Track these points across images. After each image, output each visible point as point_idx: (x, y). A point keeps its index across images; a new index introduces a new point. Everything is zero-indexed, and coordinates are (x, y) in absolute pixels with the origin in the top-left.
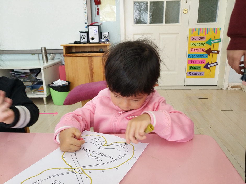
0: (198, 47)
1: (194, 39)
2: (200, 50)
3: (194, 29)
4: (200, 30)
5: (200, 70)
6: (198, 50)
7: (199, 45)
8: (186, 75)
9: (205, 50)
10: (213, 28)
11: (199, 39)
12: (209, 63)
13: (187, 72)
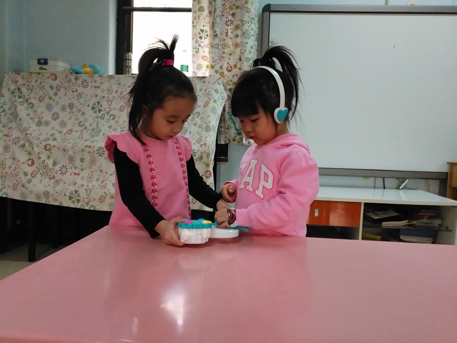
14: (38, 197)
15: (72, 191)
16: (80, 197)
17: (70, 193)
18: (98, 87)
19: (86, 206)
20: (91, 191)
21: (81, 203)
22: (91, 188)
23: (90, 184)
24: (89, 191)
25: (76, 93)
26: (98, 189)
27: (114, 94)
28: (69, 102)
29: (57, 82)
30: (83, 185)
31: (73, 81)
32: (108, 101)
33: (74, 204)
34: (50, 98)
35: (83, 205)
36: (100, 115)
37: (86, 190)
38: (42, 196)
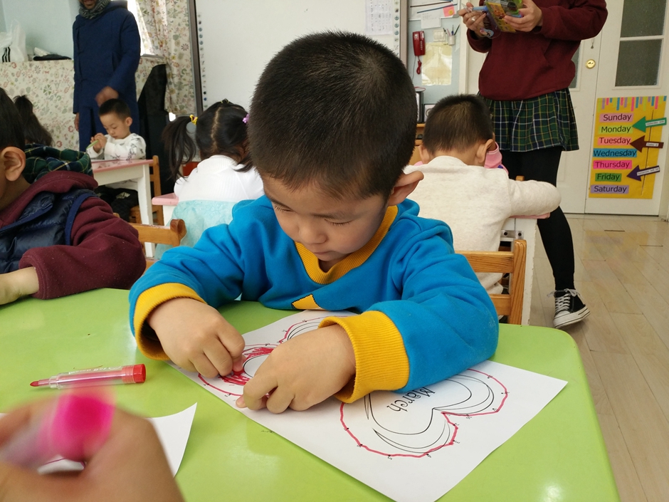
0: (615, 135)
1: (607, 118)
2: (619, 141)
3: (608, 99)
4: (621, 101)
5: (620, 181)
6: (616, 141)
7: (617, 130)
8: (588, 191)
9: (631, 141)
10: (649, 98)
11: (617, 118)
12: (641, 168)
13: (591, 186)
18: (48, 72)
25: (32, 79)
27: (60, 78)
28: (26, 87)
29: (17, 70)
31: (29, 67)
32: (56, 85)
34: (12, 84)
36: (49, 96)
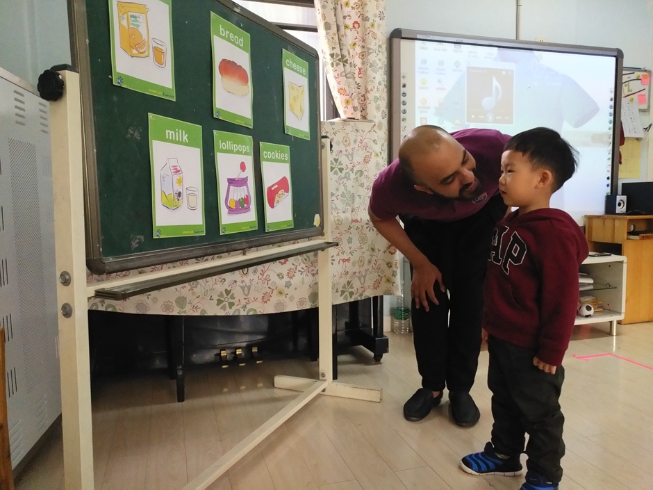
14: (167, 307)
15: (221, 293)
16: (234, 298)
17: (219, 296)
19: (242, 310)
20: (249, 288)
21: (234, 308)
22: (248, 284)
23: (245, 278)
24: (246, 289)
26: (260, 284)
30: (235, 282)
33: (225, 310)
35: (238, 310)
37: (243, 288)
38: (174, 304)
